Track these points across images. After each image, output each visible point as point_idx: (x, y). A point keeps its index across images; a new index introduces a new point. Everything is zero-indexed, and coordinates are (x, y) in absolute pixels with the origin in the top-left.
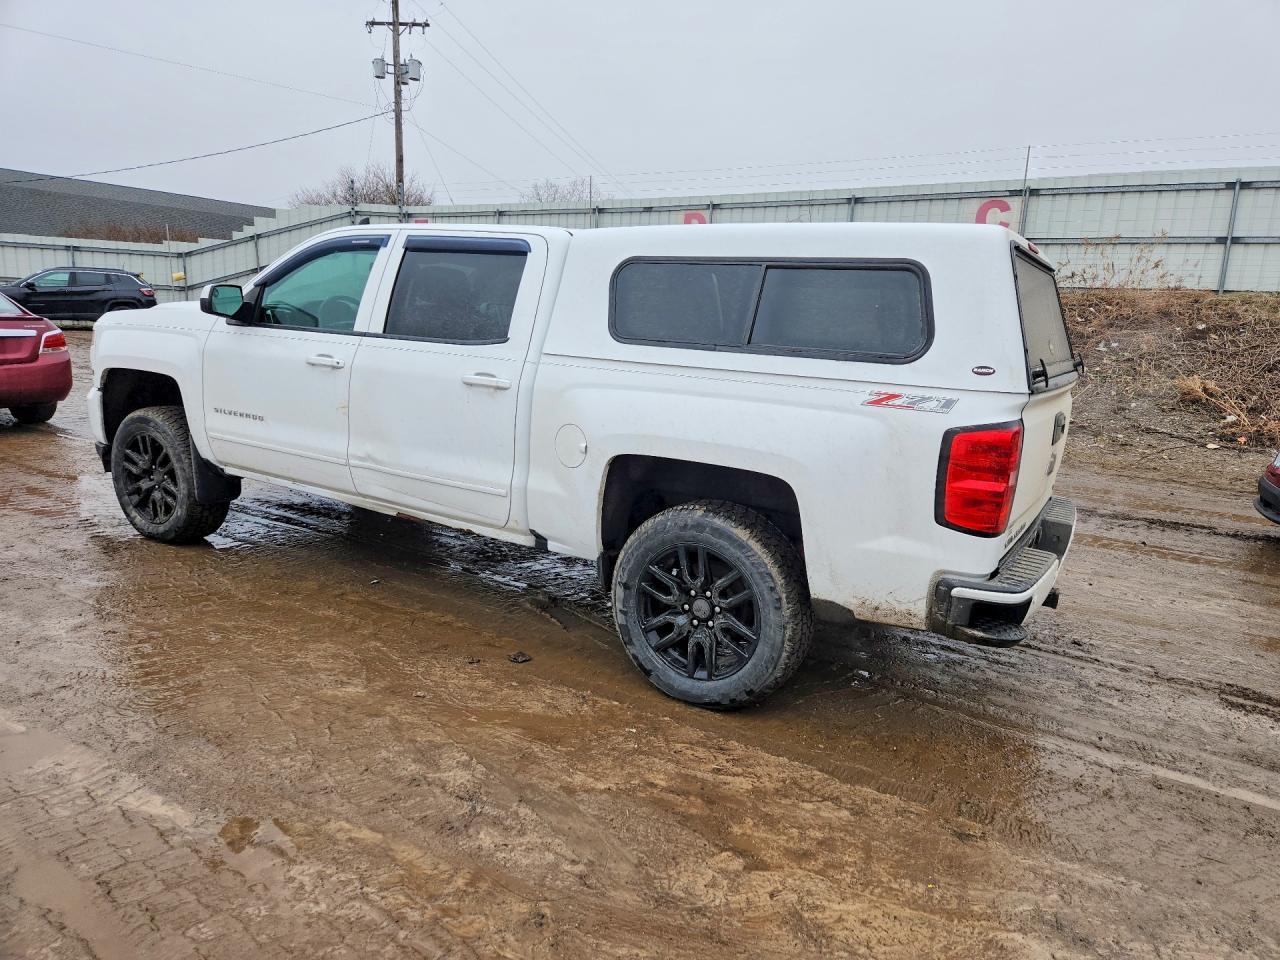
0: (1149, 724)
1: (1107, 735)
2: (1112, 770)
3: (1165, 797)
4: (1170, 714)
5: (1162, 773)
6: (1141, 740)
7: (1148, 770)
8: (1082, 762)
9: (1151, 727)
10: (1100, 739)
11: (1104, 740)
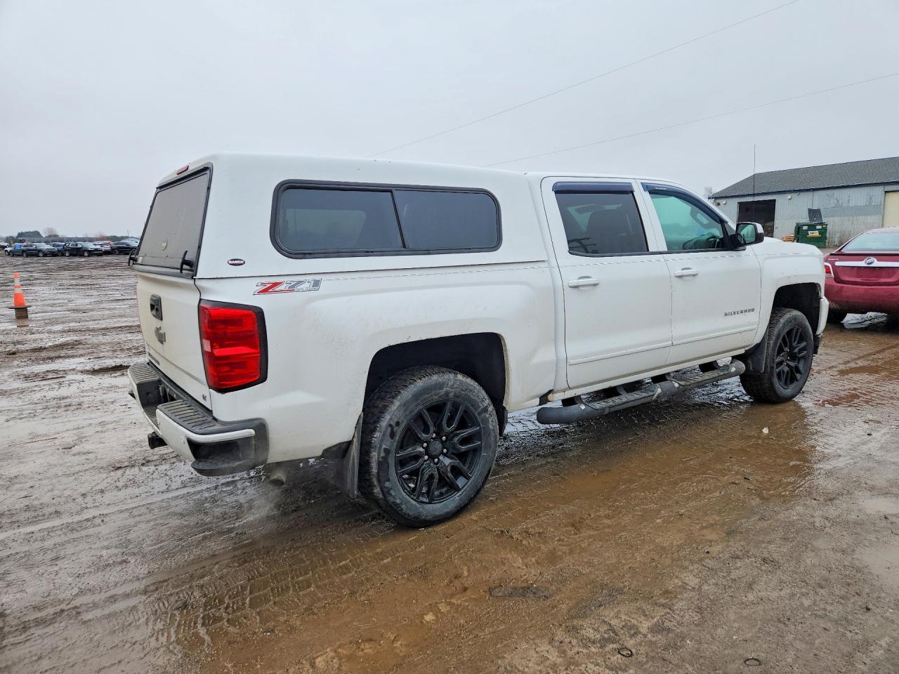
0: (72, 550)
1: (99, 525)
2: (87, 508)
3: (52, 509)
4: (56, 568)
5: (56, 522)
6: (76, 535)
7: (66, 519)
8: (107, 503)
9: (70, 549)
10: (103, 521)
11: (100, 521)
